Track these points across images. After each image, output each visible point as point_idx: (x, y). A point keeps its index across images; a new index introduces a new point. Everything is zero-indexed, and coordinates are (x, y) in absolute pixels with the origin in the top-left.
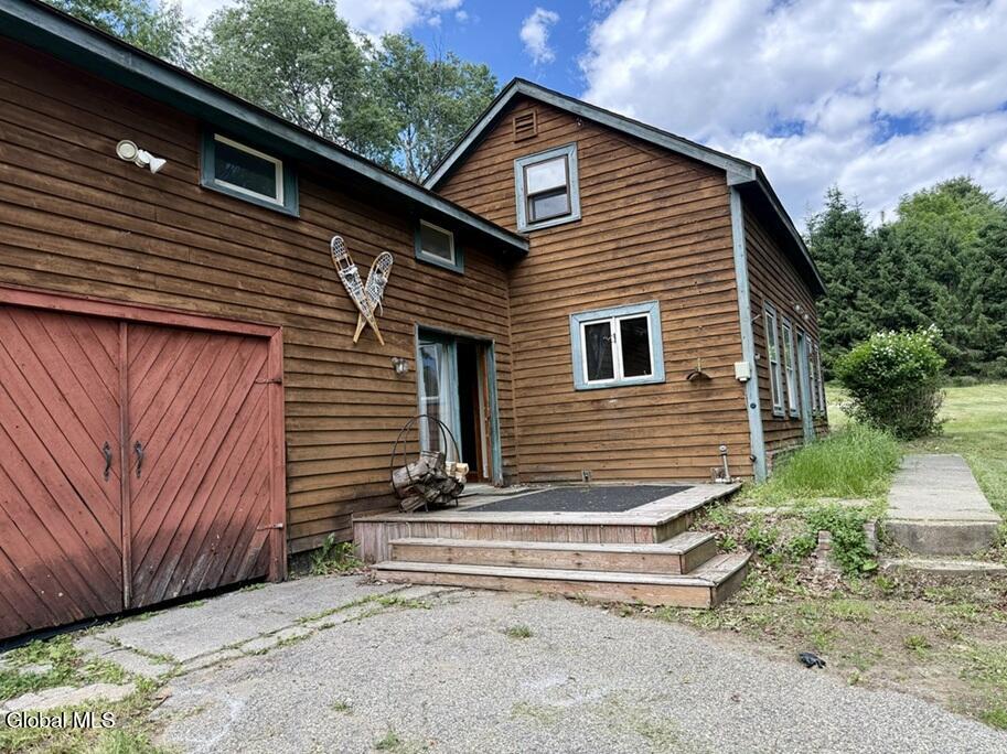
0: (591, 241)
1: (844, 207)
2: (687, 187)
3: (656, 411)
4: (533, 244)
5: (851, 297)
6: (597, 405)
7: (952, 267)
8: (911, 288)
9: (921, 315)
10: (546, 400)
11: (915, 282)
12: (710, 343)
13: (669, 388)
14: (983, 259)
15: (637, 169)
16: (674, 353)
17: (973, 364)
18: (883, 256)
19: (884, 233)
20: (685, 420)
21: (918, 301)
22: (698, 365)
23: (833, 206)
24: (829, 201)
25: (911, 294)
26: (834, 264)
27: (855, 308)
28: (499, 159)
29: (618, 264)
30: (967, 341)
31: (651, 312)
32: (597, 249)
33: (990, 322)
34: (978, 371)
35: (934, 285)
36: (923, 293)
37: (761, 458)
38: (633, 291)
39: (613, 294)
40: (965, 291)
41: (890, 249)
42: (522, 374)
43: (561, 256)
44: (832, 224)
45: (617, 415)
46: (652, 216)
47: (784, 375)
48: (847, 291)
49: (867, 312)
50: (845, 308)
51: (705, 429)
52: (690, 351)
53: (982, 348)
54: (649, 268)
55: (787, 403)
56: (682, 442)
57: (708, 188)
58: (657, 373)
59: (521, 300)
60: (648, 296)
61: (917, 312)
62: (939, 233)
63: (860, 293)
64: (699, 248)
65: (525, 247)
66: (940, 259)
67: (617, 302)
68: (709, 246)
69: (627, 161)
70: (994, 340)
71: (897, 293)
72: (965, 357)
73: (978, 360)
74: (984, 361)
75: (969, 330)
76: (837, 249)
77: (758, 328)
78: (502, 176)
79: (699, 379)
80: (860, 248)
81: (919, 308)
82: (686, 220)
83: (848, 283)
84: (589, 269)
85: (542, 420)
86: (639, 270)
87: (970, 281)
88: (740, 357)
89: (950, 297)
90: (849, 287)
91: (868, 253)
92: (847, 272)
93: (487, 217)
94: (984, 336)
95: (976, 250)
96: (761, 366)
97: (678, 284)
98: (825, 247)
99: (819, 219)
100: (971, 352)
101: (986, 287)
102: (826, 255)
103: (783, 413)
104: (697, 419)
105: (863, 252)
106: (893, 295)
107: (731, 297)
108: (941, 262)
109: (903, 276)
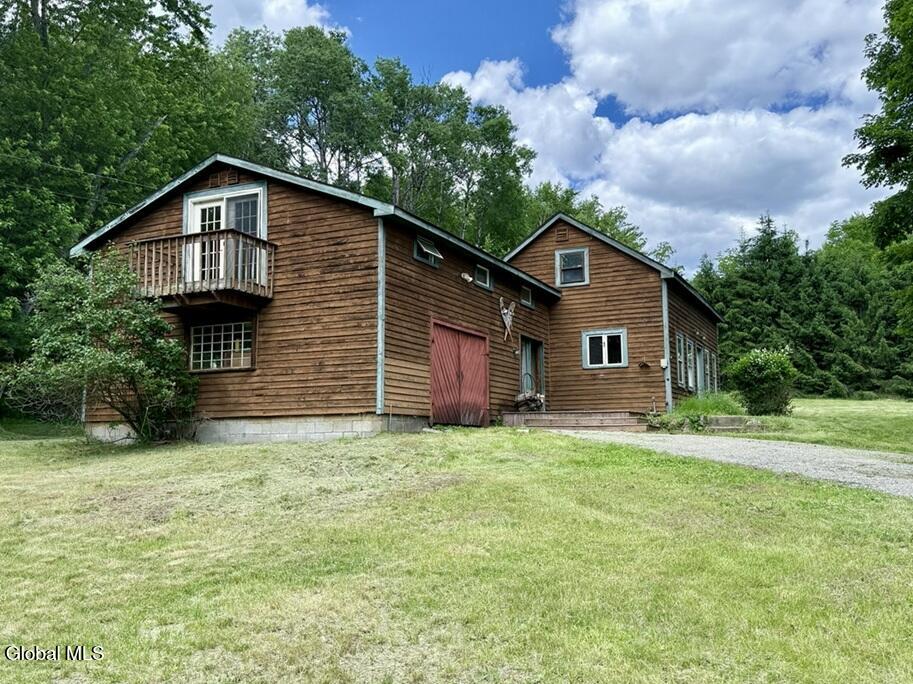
0: (594, 295)
1: (774, 233)
2: (643, 276)
3: (624, 380)
4: (564, 294)
5: (776, 315)
6: (594, 377)
7: (862, 295)
8: (827, 311)
9: (833, 335)
10: (567, 373)
11: (830, 306)
12: (650, 349)
13: (630, 370)
14: (888, 290)
15: (619, 264)
16: (633, 353)
17: (875, 381)
18: (804, 280)
19: (807, 260)
20: (637, 385)
21: (832, 323)
22: (644, 359)
23: (764, 231)
24: (760, 226)
25: (827, 316)
26: (762, 284)
27: (779, 325)
28: (547, 249)
29: (607, 308)
30: (871, 360)
31: (623, 333)
32: (597, 300)
33: (890, 345)
34: (878, 387)
35: (845, 310)
36: (837, 316)
37: (670, 403)
38: (614, 322)
39: (604, 323)
40: (872, 317)
41: (811, 275)
42: (555, 360)
43: (577, 302)
44: (762, 248)
45: (603, 382)
46: (623, 287)
47: (686, 368)
48: (772, 309)
49: (787, 329)
50: (769, 325)
51: (646, 390)
52: (640, 353)
53: (882, 368)
54: (623, 312)
55: (687, 383)
56: (635, 396)
57: (652, 277)
58: (624, 362)
59: (556, 322)
60: (621, 325)
61: (830, 333)
62: (854, 264)
63: (782, 312)
64: (647, 305)
65: (559, 295)
66: (853, 286)
67: (606, 327)
68: (651, 304)
69: (613, 260)
70: (892, 361)
71: (814, 315)
72: (869, 375)
73: (879, 378)
74: (884, 379)
75: (872, 351)
76: (765, 271)
77: (672, 345)
78: (548, 257)
79: (644, 366)
80: (786, 272)
81: (833, 329)
82: (641, 291)
83: (773, 302)
84: (592, 309)
85: (565, 383)
86: (617, 312)
87: (876, 308)
88: (663, 357)
89: (858, 321)
90: (774, 307)
91: (793, 277)
92: (773, 293)
93: (538, 278)
94: (885, 357)
95: (883, 281)
96: (673, 361)
97: (637, 321)
98: (755, 268)
99: (751, 243)
100: (874, 371)
101: (889, 315)
102: (755, 276)
103: (684, 387)
104: (642, 385)
105: (788, 276)
106: (811, 316)
107: (660, 329)
108: (853, 290)
109: (820, 300)
